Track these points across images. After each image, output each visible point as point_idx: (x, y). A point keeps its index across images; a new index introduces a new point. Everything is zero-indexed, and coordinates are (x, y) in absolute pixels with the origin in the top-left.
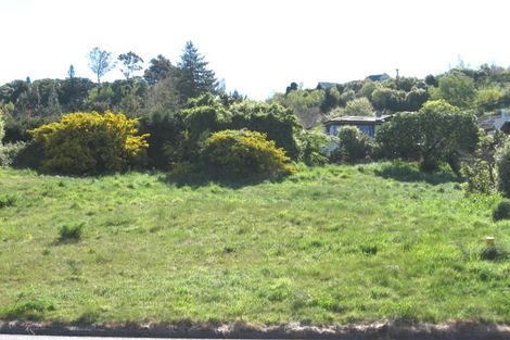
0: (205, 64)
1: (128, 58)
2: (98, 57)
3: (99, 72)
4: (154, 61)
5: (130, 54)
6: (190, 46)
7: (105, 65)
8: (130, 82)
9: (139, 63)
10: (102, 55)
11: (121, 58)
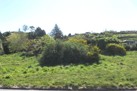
0: (59, 29)
1: (32, 27)
2: (25, 27)
3: (25, 30)
4: (37, 28)
5: (32, 26)
6: (56, 25)
7: (26, 29)
8: (32, 32)
9: (34, 28)
10: (26, 27)
11: (30, 27)
